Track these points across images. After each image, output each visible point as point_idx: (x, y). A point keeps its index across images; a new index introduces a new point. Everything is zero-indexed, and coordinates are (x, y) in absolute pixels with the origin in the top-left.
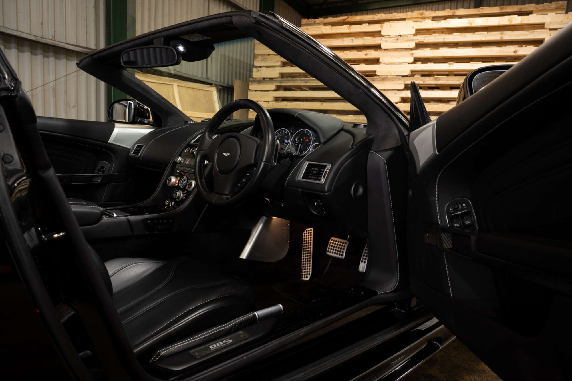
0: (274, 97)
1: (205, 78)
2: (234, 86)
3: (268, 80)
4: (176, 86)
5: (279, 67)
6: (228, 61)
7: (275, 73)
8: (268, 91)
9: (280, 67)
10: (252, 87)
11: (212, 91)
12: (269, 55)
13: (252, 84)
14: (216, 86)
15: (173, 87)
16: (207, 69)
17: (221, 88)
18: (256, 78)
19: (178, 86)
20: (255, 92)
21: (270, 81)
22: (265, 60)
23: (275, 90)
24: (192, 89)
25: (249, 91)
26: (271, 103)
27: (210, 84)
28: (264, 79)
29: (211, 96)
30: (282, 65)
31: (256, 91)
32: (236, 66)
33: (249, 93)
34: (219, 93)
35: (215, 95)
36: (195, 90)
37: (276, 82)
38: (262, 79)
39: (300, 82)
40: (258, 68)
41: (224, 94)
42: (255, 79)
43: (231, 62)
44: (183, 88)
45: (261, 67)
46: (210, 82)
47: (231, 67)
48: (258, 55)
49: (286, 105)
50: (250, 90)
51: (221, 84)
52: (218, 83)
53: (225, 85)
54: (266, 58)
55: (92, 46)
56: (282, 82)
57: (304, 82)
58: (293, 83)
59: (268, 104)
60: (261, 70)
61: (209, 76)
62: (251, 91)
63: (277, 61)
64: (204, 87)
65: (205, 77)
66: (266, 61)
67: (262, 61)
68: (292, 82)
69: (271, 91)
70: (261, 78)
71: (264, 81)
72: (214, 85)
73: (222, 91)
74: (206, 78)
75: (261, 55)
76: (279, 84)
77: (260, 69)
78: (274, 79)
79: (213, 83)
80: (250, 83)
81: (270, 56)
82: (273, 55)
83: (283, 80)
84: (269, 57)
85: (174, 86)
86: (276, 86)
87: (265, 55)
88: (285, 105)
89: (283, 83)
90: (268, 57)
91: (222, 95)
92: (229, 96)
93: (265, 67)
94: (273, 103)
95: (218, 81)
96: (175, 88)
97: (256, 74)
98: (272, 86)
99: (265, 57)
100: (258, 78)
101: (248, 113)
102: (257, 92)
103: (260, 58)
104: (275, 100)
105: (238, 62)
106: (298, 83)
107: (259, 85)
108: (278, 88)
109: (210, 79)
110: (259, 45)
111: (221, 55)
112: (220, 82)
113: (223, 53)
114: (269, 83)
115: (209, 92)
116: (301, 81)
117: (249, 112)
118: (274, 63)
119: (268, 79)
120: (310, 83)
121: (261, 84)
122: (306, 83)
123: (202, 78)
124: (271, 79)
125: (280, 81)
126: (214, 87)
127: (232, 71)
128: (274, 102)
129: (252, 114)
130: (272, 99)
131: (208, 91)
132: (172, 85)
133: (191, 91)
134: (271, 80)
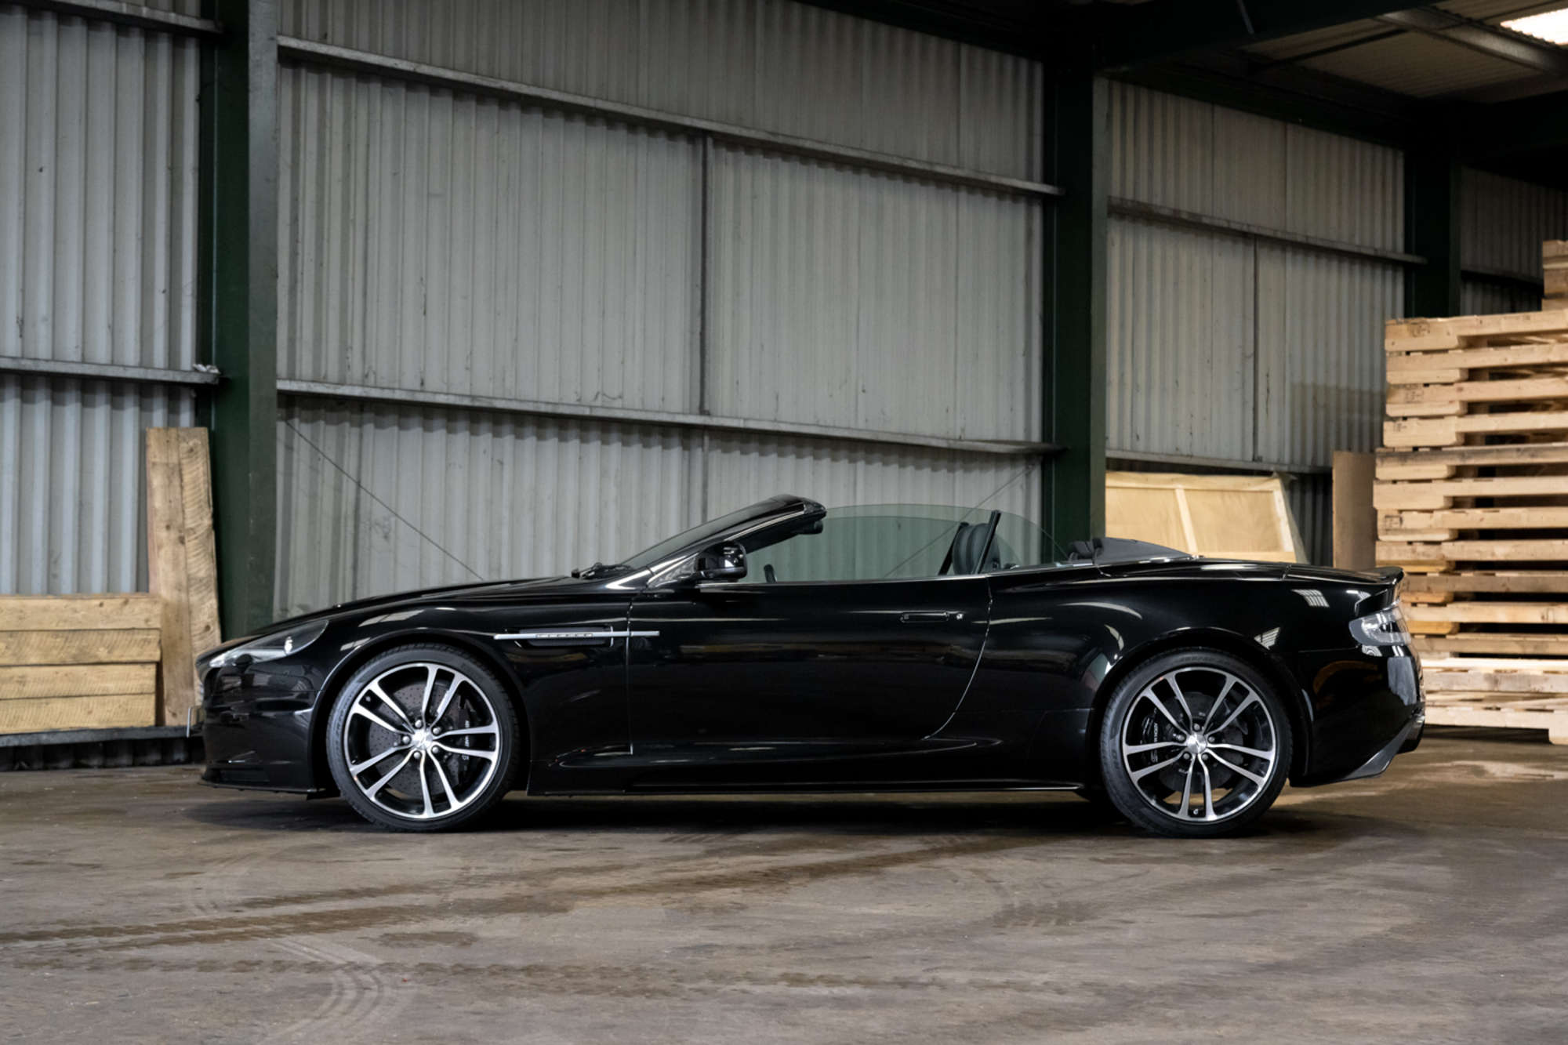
0: (1447, 498)
1: (1251, 459)
2: (1331, 469)
3: (1426, 453)
4: (1183, 491)
5: (1456, 418)
6: (1315, 398)
7: (1446, 433)
8: (1429, 481)
9: (1461, 416)
10: (1384, 471)
11: (1271, 492)
12: (1426, 385)
13: (1382, 461)
14: (1282, 475)
15: (1174, 493)
16: (1255, 434)
17: (1293, 478)
18: (1394, 448)
19: (1186, 490)
20: (1394, 486)
21: (1432, 454)
22: (1416, 399)
23: (1449, 479)
24: (1218, 494)
25: (1374, 482)
26: (1437, 515)
27: (1267, 474)
28: (1416, 449)
29: (1269, 504)
30: (1466, 411)
31: (1395, 482)
32: (1338, 409)
33: (1377, 489)
34: (1288, 492)
35: (1280, 501)
36: (1226, 494)
37: (1451, 456)
38: (1411, 450)
39: (1515, 454)
40: (1398, 422)
41: (1303, 492)
42: (1391, 450)
43: (1321, 401)
44: (1198, 493)
45: (1405, 418)
46: (1265, 467)
47: (1321, 414)
48: (1398, 386)
49: (1482, 520)
50: (1377, 479)
51: (1295, 469)
52: (1285, 469)
53: (1306, 470)
54: (1418, 396)
55: (1020, 436)
56: (1466, 455)
57: (1527, 454)
58: (1497, 458)
59: (1431, 517)
60: (1405, 427)
61: (1261, 451)
62: (1384, 482)
63: (1451, 402)
64: (1249, 485)
65: (1249, 457)
66: (1418, 402)
67: (1408, 402)
68: (1495, 454)
69: (1438, 482)
70: (1407, 447)
71: (1416, 456)
72: (1275, 474)
73: (1297, 487)
74: (1254, 460)
75: (1404, 386)
76: (1458, 462)
77: (1403, 423)
78: (1444, 449)
79: (1272, 468)
80: (1378, 462)
81: (1431, 387)
82: (1437, 386)
83: (1468, 451)
84: (1426, 389)
85: (1178, 492)
86: (1451, 467)
87: (1415, 385)
88: (1478, 518)
89: (1469, 458)
90: (1423, 393)
91: (1297, 495)
92: (1320, 498)
93: (1415, 420)
94: (1443, 516)
95: (1287, 459)
96: (1180, 494)
97: (1394, 437)
98: (1440, 469)
99: (1418, 392)
100: (1398, 448)
101: (1374, 544)
102: (1399, 486)
103: (1401, 395)
104: (1450, 505)
105: (1344, 397)
106: (1511, 457)
107: (1403, 465)
108: (1458, 473)
109: (1264, 459)
110: (1400, 358)
111: (1293, 387)
112: (1292, 462)
113: (1297, 380)
114: (1430, 460)
115: (1264, 495)
116: (1519, 453)
117: (1377, 543)
118: (1440, 406)
119: (1428, 450)
120: (1544, 457)
121: (1409, 462)
122: (1533, 456)
123: (1243, 460)
124: (1436, 449)
125: (1462, 455)
126: (1276, 478)
127: (1327, 421)
128: (1447, 513)
129: (1386, 548)
130: (1440, 503)
131: (1261, 492)
132: (1173, 490)
133: (1217, 499)
134: (1438, 452)
